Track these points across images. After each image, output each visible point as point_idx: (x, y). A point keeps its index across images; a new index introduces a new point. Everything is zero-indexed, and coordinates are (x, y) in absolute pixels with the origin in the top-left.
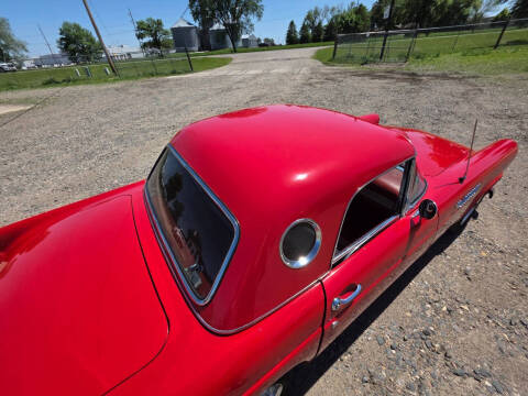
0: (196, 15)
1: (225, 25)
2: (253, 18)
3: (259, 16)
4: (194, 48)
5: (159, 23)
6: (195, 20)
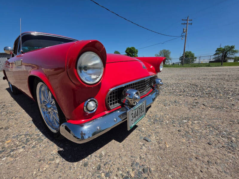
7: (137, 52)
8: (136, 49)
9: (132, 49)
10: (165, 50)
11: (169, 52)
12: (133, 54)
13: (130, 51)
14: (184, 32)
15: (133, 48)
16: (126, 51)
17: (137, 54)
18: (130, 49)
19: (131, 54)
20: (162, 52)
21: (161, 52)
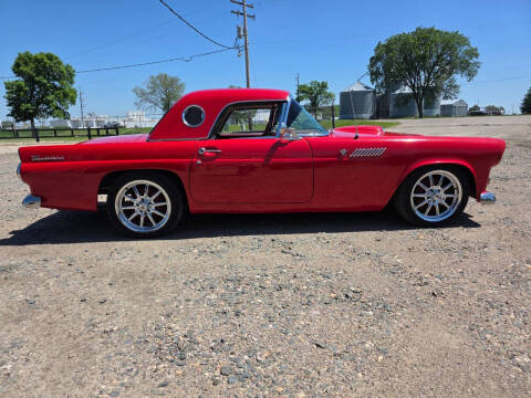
0: (374, 75)
1: (413, 87)
2: (459, 78)
3: (471, 75)
4: (364, 115)
5: (324, 86)
6: (372, 81)
7: (71, 75)
8: (65, 63)
9: (46, 60)
10: (166, 76)
11: (179, 84)
12: (56, 83)
13: (37, 68)
14: (240, 37)
15: (50, 57)
16: (17, 65)
17: (72, 83)
18: (38, 61)
19: (45, 81)
20: (158, 82)
21: (153, 83)
